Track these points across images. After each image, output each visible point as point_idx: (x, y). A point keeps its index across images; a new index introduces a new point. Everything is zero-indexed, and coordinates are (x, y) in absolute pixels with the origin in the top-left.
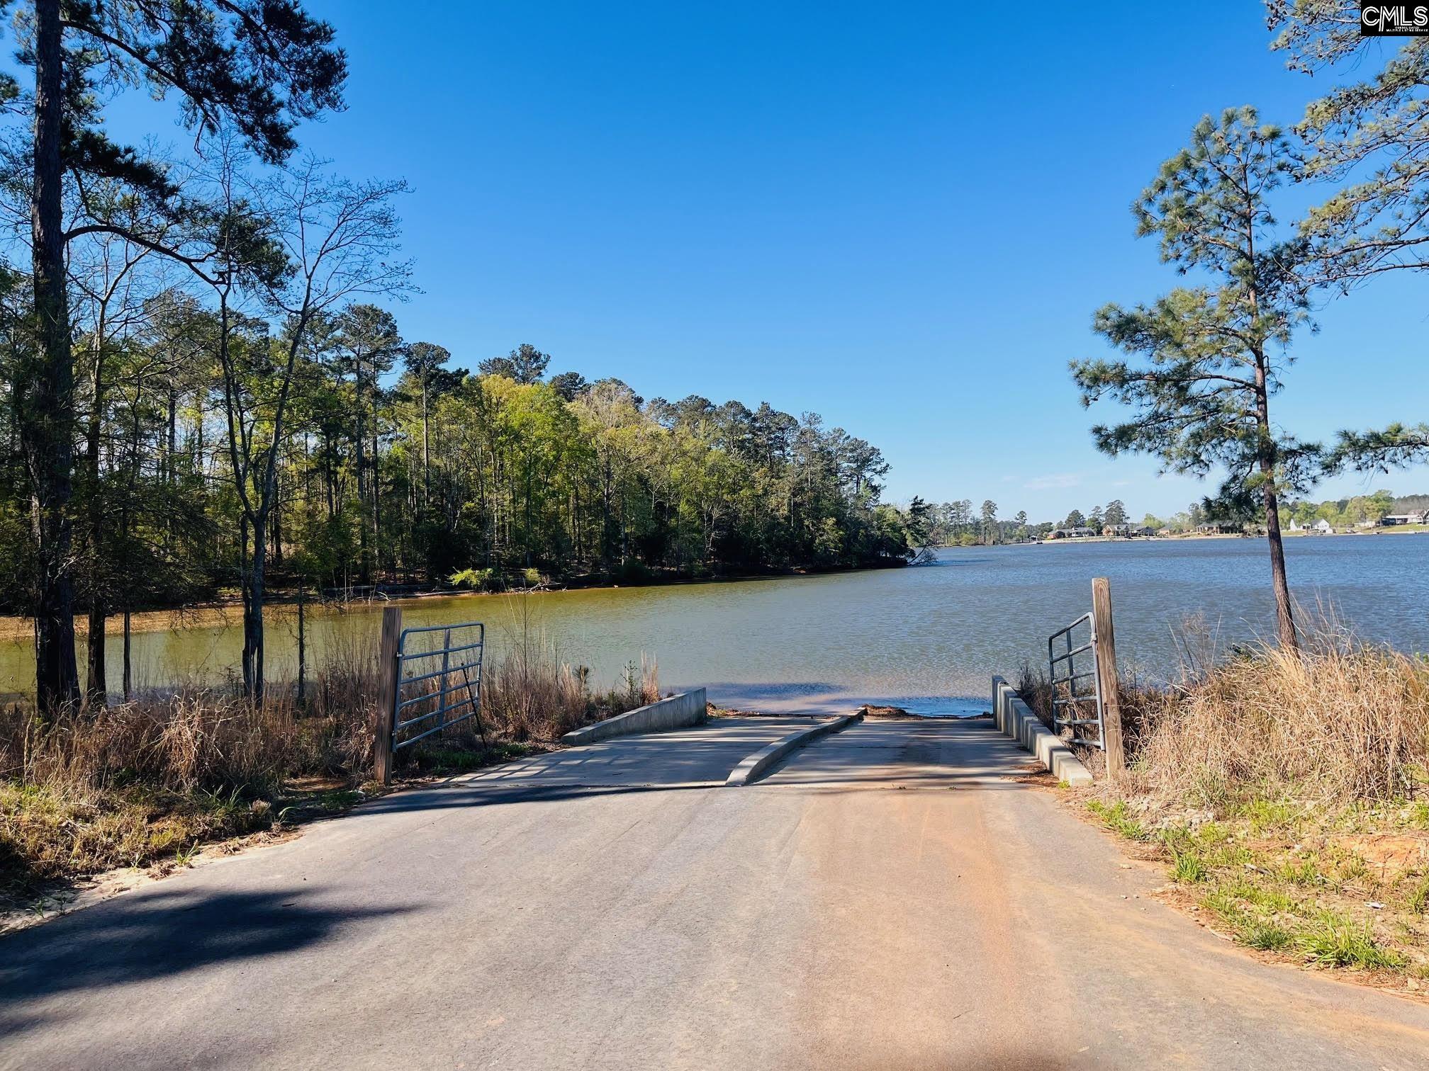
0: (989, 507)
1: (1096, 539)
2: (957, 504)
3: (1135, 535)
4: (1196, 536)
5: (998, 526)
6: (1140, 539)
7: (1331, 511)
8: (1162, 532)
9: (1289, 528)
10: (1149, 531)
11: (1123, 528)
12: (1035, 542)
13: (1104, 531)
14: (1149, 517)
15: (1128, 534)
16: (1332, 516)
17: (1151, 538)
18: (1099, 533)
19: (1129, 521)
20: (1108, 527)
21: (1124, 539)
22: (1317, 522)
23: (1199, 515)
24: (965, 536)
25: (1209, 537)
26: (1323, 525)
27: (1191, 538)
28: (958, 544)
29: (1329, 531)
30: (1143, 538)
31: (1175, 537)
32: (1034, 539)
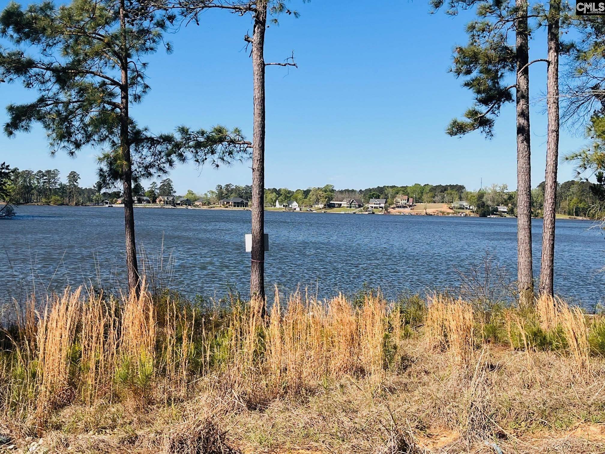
0: (73, 176)
1: (151, 205)
2: (48, 172)
3: (179, 204)
4: (219, 207)
5: (81, 192)
6: (182, 207)
7: (300, 196)
8: (197, 203)
9: (275, 206)
10: (188, 202)
11: (171, 199)
12: (107, 206)
13: (157, 200)
14: (191, 193)
15: (174, 203)
16: (300, 199)
17: (189, 207)
18: (154, 201)
19: (174, 194)
20: (161, 197)
21: (171, 207)
22: (291, 203)
23: (222, 193)
24: (53, 197)
25: (227, 209)
26: (295, 205)
27: (215, 209)
28: (48, 204)
29: (298, 209)
30: (184, 207)
31: (205, 208)
32: (107, 203)
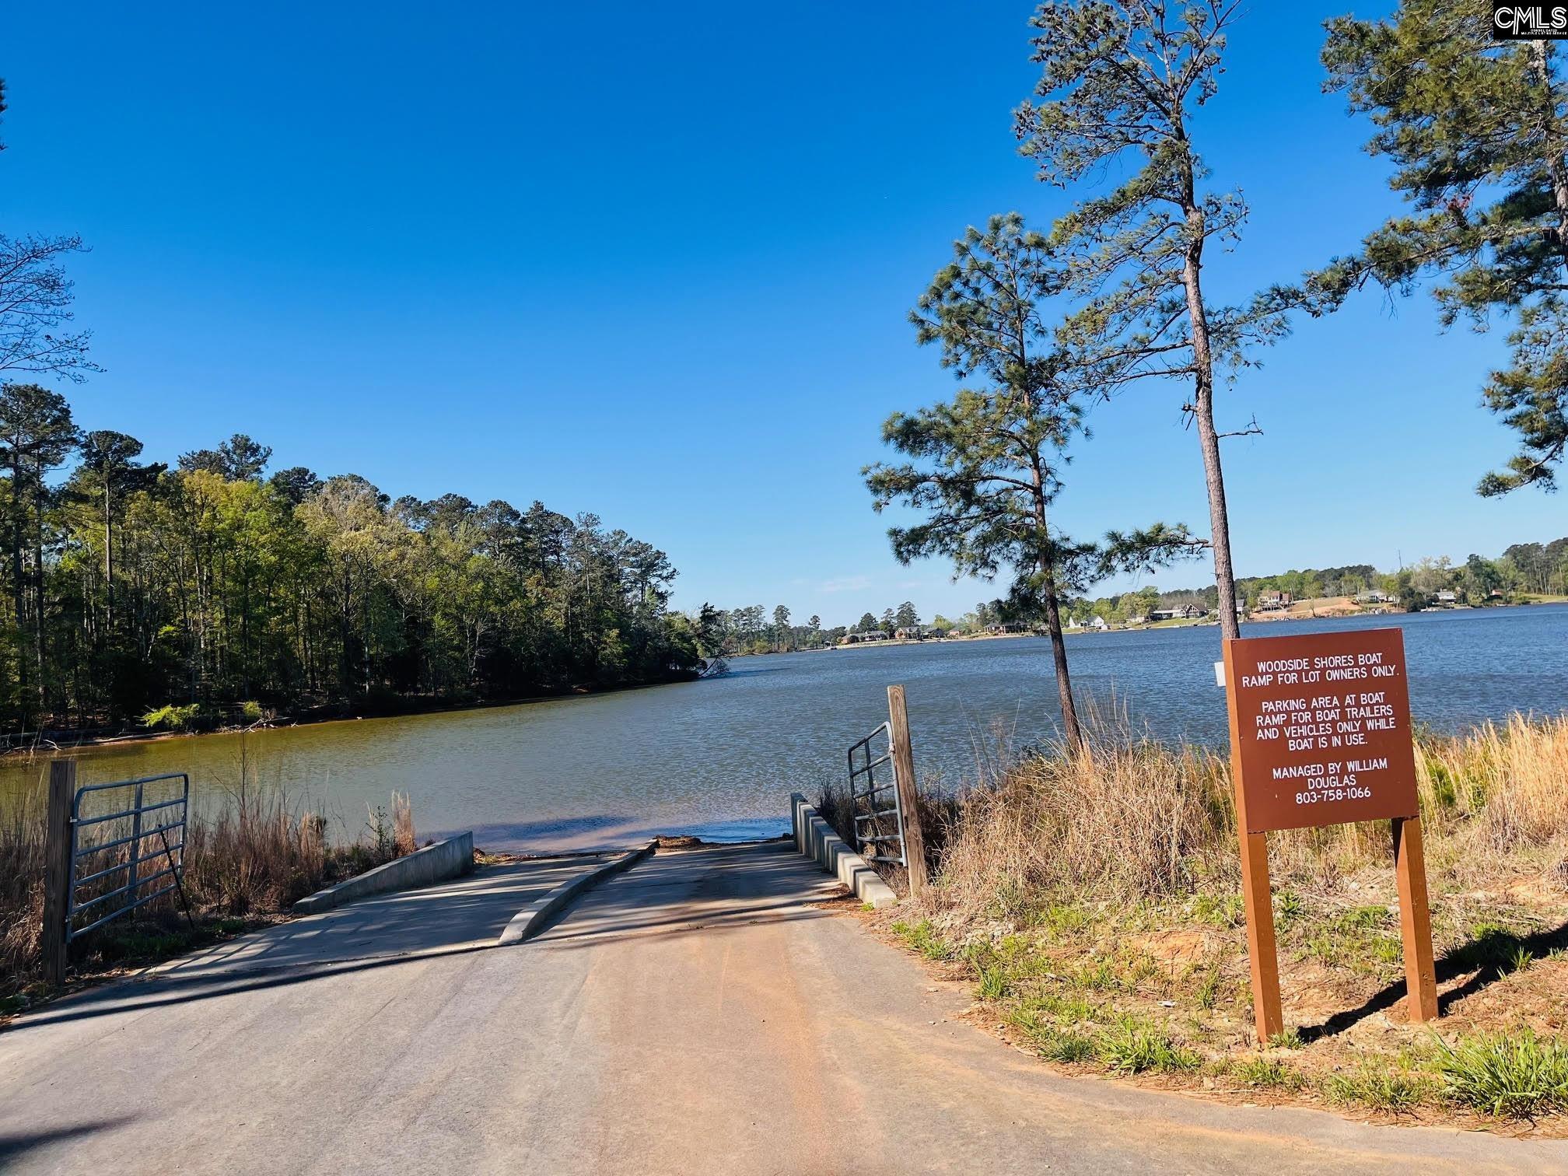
0: (782, 613)
1: (889, 642)
2: (749, 610)
3: (926, 637)
4: (985, 636)
5: (791, 632)
6: (932, 641)
7: (1106, 608)
8: (952, 633)
9: (1069, 626)
10: (940, 633)
11: (915, 630)
12: (829, 648)
13: (896, 634)
14: (939, 619)
15: (920, 637)
16: (1106, 613)
17: (942, 640)
18: (892, 636)
19: (920, 624)
20: (900, 630)
21: (916, 642)
22: (1093, 619)
23: (986, 615)
24: (758, 644)
25: (996, 637)
26: (1098, 622)
27: (980, 638)
28: (752, 653)
29: (1104, 628)
30: (935, 640)
31: (965, 638)
32: (828, 645)
